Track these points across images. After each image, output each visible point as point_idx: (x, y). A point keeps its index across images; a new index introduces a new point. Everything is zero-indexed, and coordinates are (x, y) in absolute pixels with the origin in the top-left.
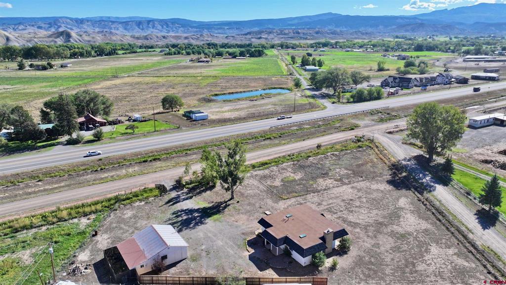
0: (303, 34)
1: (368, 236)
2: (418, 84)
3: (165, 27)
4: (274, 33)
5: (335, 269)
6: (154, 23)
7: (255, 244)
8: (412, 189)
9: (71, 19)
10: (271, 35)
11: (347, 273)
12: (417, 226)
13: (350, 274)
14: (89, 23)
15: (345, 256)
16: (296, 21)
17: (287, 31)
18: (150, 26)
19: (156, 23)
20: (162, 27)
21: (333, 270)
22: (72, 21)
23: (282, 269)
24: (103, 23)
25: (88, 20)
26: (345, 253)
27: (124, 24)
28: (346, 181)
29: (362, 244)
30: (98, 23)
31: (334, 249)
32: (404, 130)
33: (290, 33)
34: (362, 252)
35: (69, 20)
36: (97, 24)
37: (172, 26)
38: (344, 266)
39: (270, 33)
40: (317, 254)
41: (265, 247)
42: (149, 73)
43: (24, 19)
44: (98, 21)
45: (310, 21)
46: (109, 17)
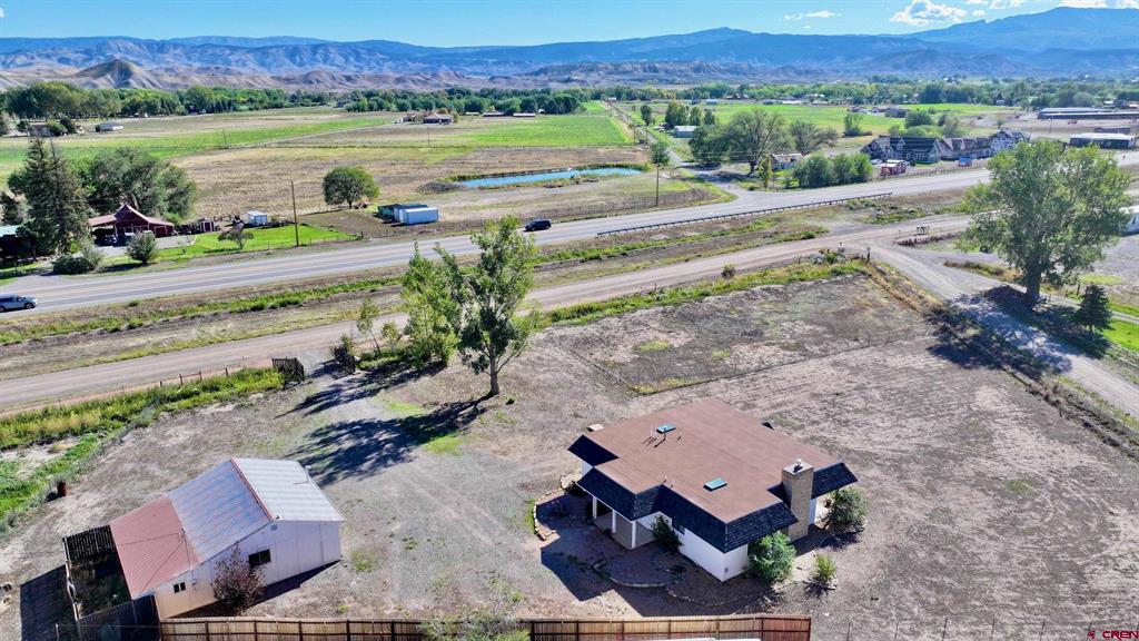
0: (666, 71)
1: (910, 489)
2: (949, 154)
3: (352, 59)
4: (599, 69)
5: (826, 589)
6: (327, 51)
7: (561, 516)
8: (1006, 367)
9: (137, 42)
10: (592, 74)
11: (868, 603)
12: (1049, 459)
13: (877, 604)
14: (178, 51)
15: (851, 548)
16: (648, 48)
17: (628, 67)
18: (318, 56)
19: (331, 50)
20: (347, 60)
21: (819, 593)
22: (139, 46)
23: (652, 591)
24: (209, 51)
25: (175, 44)
26: (850, 538)
27: (259, 53)
28: (816, 349)
29: (897, 511)
30: (199, 50)
31: (812, 527)
32: (941, 239)
33: (636, 69)
34: (903, 535)
35: (131, 44)
36: (196, 52)
37: (368, 57)
38: (853, 577)
39: (592, 70)
40: (767, 541)
41: (592, 524)
42: (306, 141)
43: (29, 41)
44: (199, 47)
45: (680, 45)
46: (225, 39)
